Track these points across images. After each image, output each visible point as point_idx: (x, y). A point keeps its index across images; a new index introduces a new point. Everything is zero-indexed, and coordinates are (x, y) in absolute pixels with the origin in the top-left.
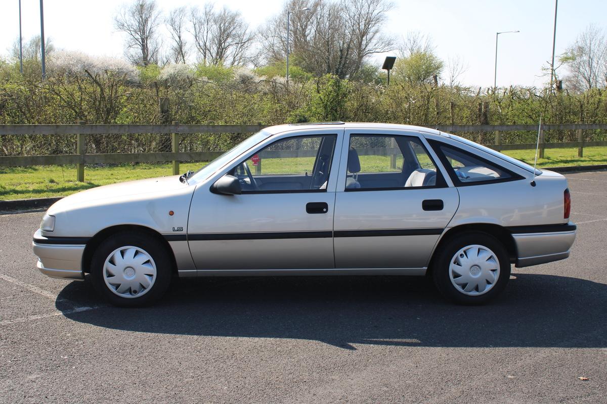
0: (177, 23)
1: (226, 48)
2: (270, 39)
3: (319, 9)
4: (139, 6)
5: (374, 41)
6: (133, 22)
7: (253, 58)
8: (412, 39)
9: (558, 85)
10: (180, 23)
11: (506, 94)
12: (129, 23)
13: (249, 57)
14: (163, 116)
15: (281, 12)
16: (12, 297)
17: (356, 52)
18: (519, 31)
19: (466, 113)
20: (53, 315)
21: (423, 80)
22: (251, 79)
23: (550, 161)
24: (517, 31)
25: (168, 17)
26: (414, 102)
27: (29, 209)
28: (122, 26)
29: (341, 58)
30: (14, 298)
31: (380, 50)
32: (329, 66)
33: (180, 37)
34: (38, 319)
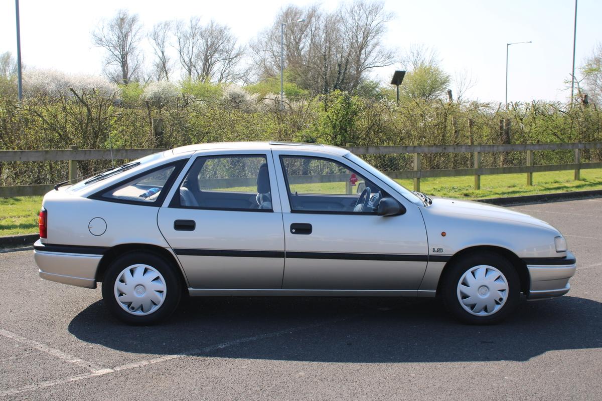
0: (161, 37)
1: (212, 64)
2: (262, 53)
3: (313, 19)
4: (119, 20)
5: (373, 54)
6: (111, 36)
7: (242, 75)
8: (415, 52)
9: (583, 99)
10: (164, 37)
11: (528, 109)
12: (107, 38)
13: (238, 73)
14: (157, 139)
15: (273, 24)
16: (15, 358)
17: (354, 66)
18: (531, 42)
19: (486, 131)
20: (68, 380)
21: (429, 96)
22: (242, 97)
23: (587, 183)
24: (529, 41)
25: (152, 30)
26: (430, 119)
27: (17, 247)
28: (100, 41)
29: (339, 73)
30: (17, 359)
31: (380, 64)
32: (326, 82)
33: (163, 53)
34: (50, 386)
